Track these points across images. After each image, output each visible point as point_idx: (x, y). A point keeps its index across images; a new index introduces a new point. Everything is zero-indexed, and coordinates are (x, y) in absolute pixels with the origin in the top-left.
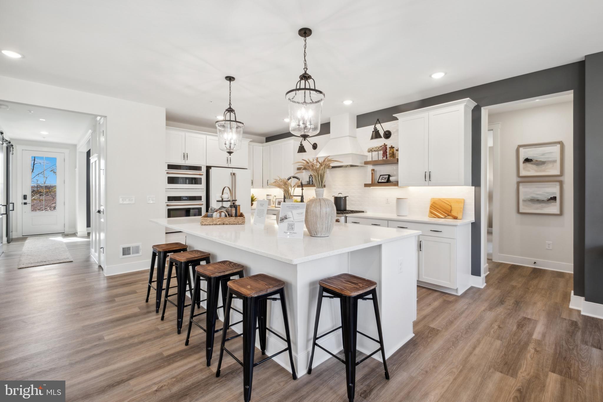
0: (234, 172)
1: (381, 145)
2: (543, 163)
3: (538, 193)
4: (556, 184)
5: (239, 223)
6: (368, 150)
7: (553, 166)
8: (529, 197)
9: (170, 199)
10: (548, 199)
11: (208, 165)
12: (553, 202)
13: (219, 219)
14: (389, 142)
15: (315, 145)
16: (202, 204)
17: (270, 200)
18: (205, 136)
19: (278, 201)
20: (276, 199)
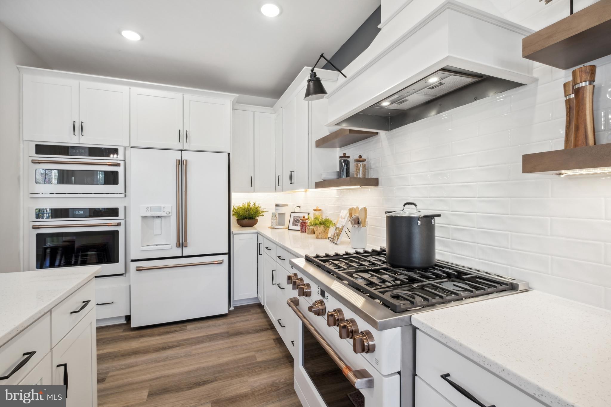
11: (134, 145)
16: (119, 224)
17: (284, 214)
18: (127, 88)
19: (294, 218)
20: (291, 213)
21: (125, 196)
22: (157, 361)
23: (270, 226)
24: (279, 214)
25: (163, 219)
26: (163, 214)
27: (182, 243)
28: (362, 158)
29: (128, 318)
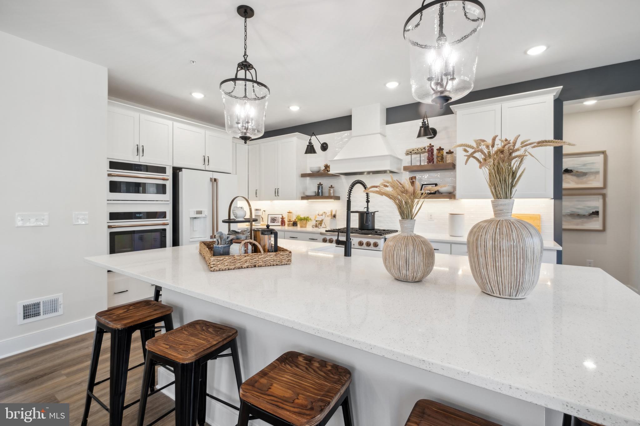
0: (216, 178)
1: (424, 146)
2: (584, 174)
3: (579, 207)
4: (599, 198)
5: (283, 263)
6: (406, 152)
7: (595, 178)
8: (569, 212)
9: (114, 216)
10: (589, 213)
11: (176, 165)
12: (595, 217)
13: (245, 258)
14: (436, 143)
15: (325, 145)
18: (170, 122)
19: (271, 218)
20: (267, 214)
26: (203, 216)
28: (332, 186)
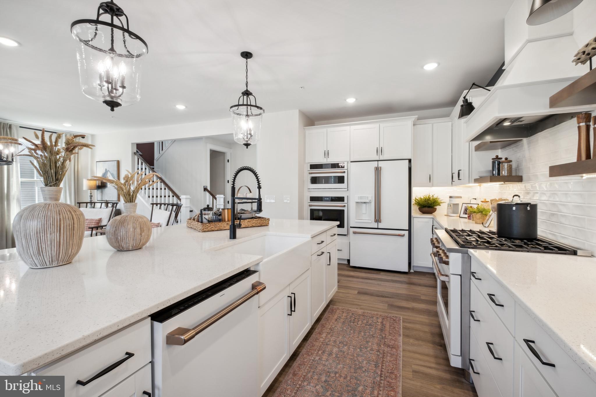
0: (380, 166)
9: (313, 199)
11: (353, 160)
16: (344, 206)
17: (457, 204)
18: (348, 127)
19: (465, 208)
20: (463, 203)
21: (348, 190)
22: (362, 282)
23: (446, 214)
24: (454, 204)
25: (367, 203)
26: (367, 201)
27: (378, 220)
28: (508, 160)
29: (349, 261)
